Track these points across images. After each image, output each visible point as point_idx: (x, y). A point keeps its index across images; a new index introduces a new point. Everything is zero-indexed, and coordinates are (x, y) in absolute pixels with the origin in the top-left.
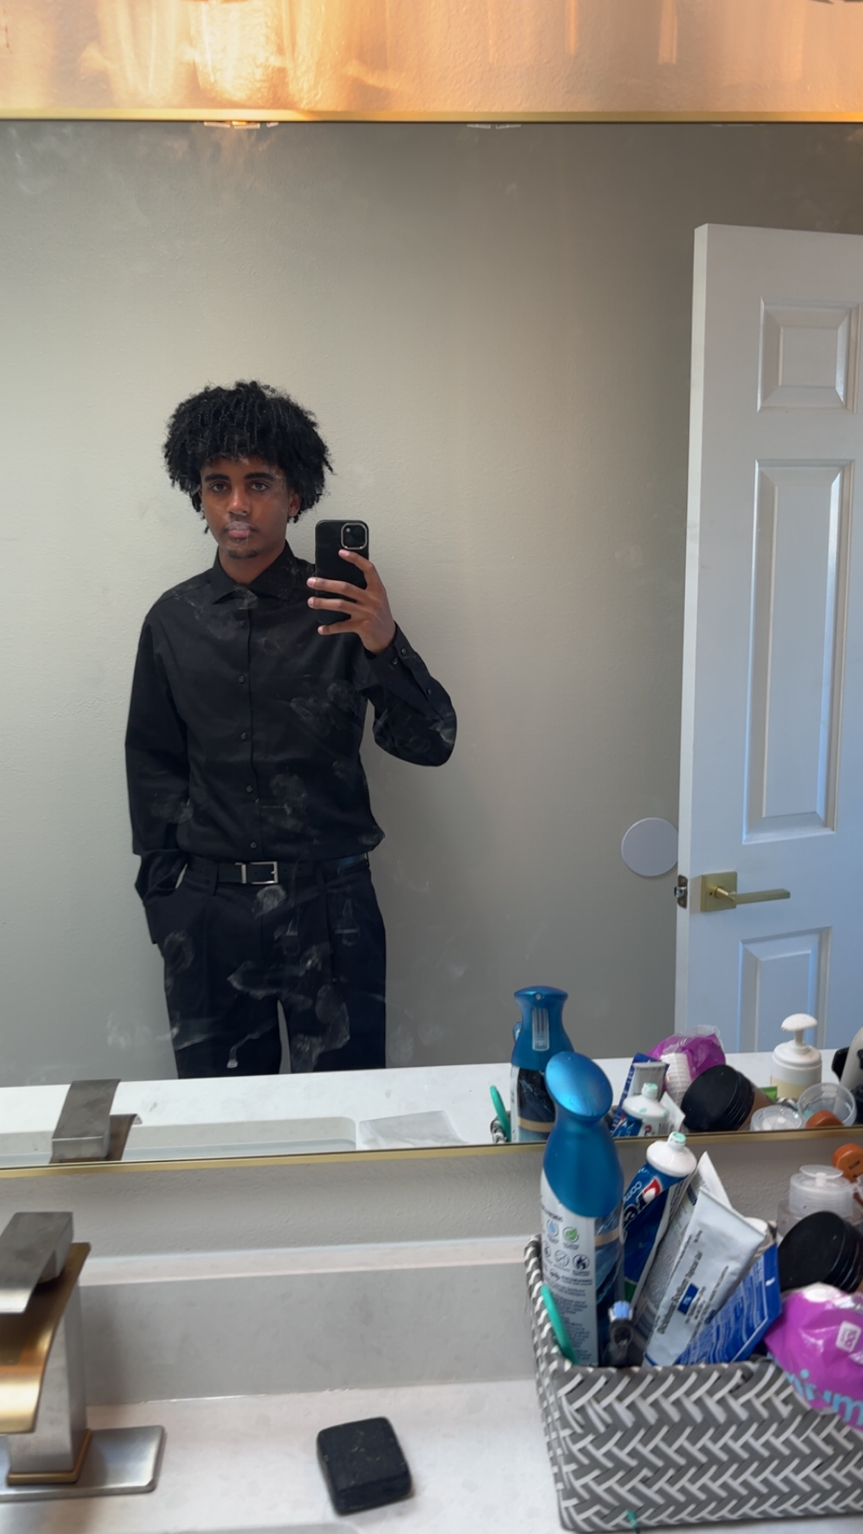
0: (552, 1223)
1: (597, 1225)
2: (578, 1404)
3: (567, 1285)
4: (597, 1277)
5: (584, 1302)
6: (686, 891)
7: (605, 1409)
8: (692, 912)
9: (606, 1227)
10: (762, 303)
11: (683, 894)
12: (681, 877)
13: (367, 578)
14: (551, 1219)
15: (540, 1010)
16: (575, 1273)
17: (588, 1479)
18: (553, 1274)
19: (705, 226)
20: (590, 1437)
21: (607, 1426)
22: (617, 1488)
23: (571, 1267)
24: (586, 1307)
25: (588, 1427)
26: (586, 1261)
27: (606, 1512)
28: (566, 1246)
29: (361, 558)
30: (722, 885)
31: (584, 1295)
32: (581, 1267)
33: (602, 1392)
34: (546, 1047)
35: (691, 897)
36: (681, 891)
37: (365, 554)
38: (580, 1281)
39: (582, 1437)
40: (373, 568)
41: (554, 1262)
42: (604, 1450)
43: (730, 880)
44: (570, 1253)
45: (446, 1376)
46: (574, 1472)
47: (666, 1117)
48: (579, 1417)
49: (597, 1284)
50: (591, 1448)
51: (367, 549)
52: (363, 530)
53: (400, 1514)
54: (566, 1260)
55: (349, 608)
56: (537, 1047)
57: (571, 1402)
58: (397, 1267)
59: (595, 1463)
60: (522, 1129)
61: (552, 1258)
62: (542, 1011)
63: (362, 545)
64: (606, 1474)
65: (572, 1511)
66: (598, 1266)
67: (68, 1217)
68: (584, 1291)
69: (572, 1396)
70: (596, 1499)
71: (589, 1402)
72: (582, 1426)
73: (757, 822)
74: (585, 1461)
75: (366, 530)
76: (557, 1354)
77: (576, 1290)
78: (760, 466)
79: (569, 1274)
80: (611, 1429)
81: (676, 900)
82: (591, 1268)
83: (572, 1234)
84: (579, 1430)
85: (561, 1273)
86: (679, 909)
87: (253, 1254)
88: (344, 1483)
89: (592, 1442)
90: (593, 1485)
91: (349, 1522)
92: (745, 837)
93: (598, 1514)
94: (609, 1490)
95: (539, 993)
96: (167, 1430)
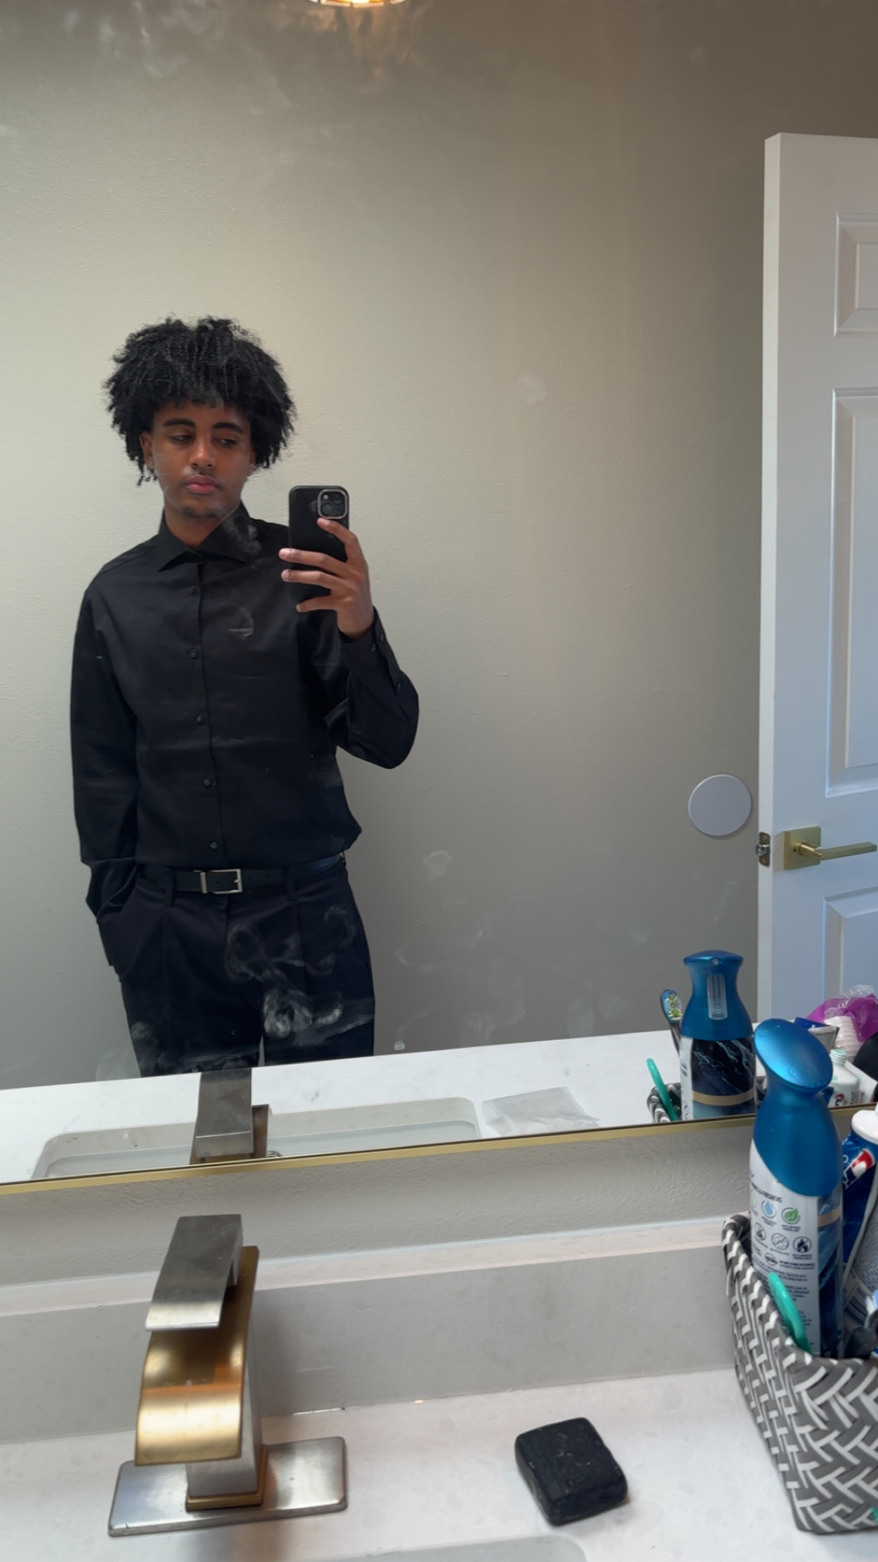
0: (768, 1204)
1: (820, 1204)
2: (821, 1400)
3: (783, 1269)
4: (820, 1260)
5: (805, 1288)
6: (768, 849)
7: (851, 1403)
8: (775, 870)
9: (829, 1206)
10: (838, 219)
11: (765, 852)
12: (762, 834)
13: (348, 551)
14: (764, 1198)
15: (715, 976)
16: (795, 1257)
17: (831, 1478)
18: (768, 1259)
19: (778, 136)
20: (836, 1434)
21: (854, 1421)
22: (863, 1485)
23: (791, 1250)
24: (807, 1293)
25: (833, 1422)
26: (808, 1244)
27: (849, 1510)
28: (785, 1228)
29: (342, 528)
30: (805, 841)
31: (806, 1280)
32: (803, 1250)
33: (849, 1385)
34: (723, 1016)
35: (774, 853)
36: (763, 849)
37: (345, 522)
38: (801, 1265)
39: (826, 1433)
40: (355, 540)
41: (771, 1246)
42: (850, 1446)
43: (814, 836)
44: (792, 1237)
45: (635, 1370)
46: (814, 1471)
47: (858, 1084)
48: (822, 1413)
49: (819, 1268)
50: (836, 1445)
51: (347, 518)
52: (342, 496)
53: (619, 1522)
54: (785, 1244)
55: (329, 581)
56: (714, 1015)
57: (812, 1397)
58: (583, 1257)
59: (839, 1460)
60: (695, 1102)
61: (768, 1241)
62: (718, 977)
63: (341, 515)
64: (852, 1471)
65: (810, 1511)
66: (821, 1248)
67: (236, 1219)
68: (805, 1276)
69: (814, 1391)
70: (839, 1497)
71: (834, 1397)
72: (825, 1422)
73: (839, 774)
74: (828, 1459)
75: (346, 497)
76: (792, 1346)
77: (796, 1276)
78: (837, 396)
79: (790, 1259)
80: (858, 1424)
81: (758, 858)
82: (813, 1250)
83: (792, 1215)
84: (822, 1426)
85: (779, 1257)
86: (761, 868)
87: (422, 1250)
88: (557, 1491)
89: (836, 1439)
90: (837, 1484)
91: (566, 1533)
92: (827, 789)
93: (840, 1513)
94: (855, 1489)
95: (715, 958)
96: (347, 1442)
